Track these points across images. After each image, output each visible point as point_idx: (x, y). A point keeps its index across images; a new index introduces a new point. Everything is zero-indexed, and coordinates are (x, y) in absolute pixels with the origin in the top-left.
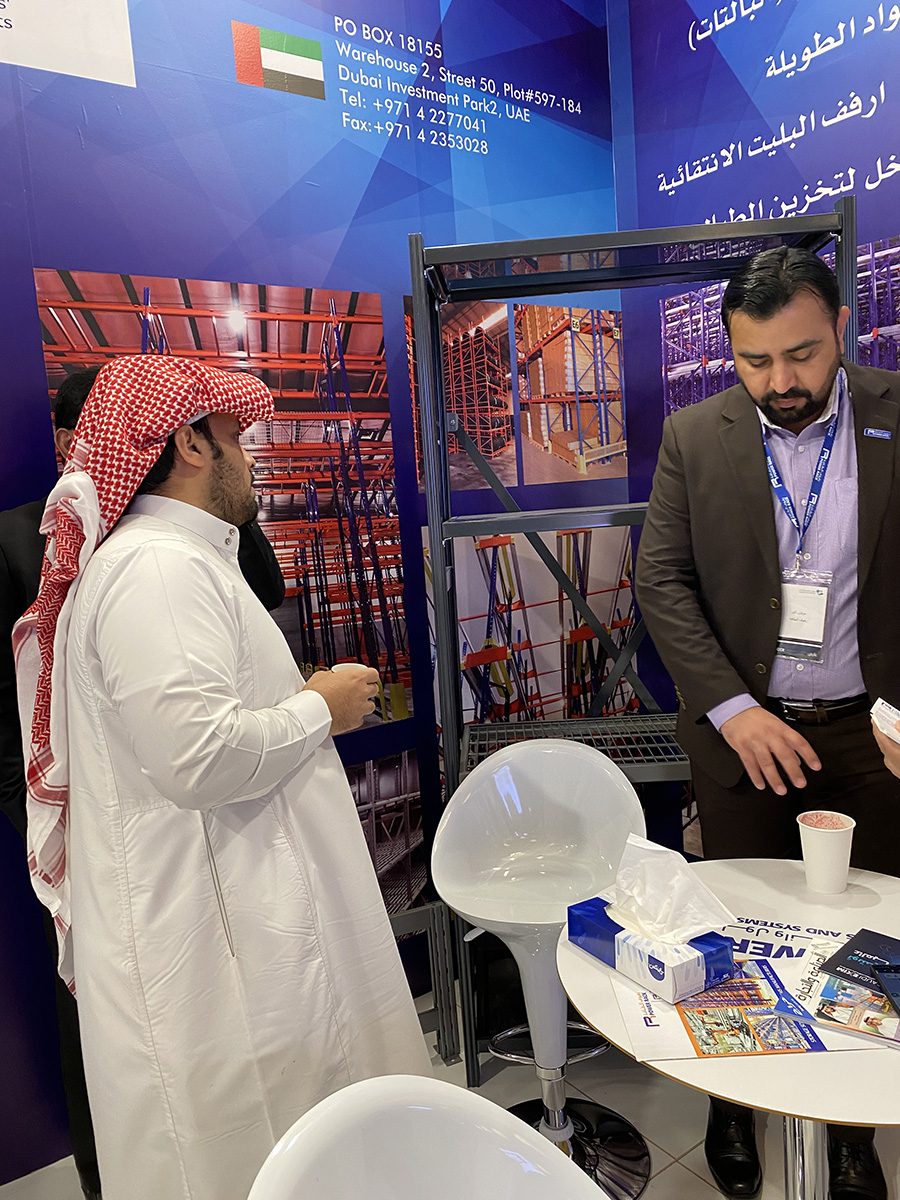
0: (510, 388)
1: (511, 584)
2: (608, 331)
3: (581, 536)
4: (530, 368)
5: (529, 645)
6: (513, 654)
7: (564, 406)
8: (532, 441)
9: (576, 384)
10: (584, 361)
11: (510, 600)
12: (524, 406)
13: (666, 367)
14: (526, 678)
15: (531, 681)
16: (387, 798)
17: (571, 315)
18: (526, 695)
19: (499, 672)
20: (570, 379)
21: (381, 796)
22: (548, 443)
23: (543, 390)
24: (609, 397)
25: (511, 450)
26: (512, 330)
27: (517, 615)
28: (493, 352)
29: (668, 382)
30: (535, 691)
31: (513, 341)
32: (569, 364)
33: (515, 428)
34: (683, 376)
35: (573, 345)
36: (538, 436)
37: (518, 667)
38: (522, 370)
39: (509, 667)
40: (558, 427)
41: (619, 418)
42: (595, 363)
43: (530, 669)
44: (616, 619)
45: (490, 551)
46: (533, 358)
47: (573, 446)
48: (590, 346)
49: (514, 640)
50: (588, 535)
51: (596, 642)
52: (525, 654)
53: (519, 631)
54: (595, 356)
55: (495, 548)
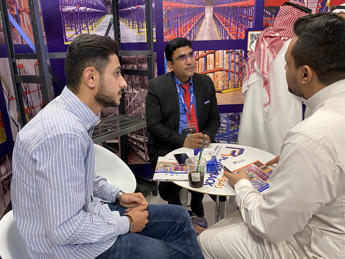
5: (33, 107)
11: (26, 90)
12: (19, 12)
13: (61, 7)
16: (4, 175)
21: (2, 175)
22: (27, 28)
29: (63, 12)
34: (69, 11)
36: (24, 25)
53: (30, 102)
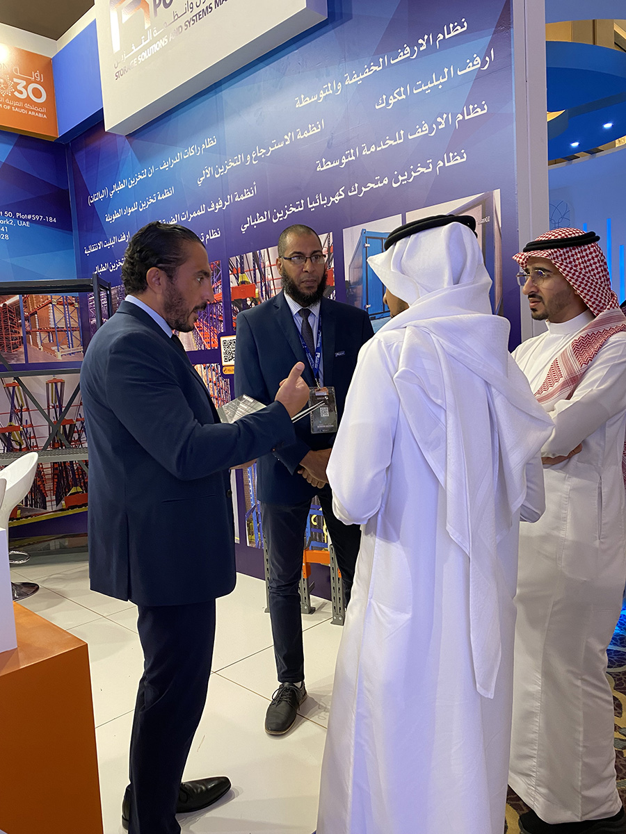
0: (21, 326)
1: (22, 401)
2: (72, 304)
3: (59, 384)
4: (31, 318)
5: (32, 426)
6: (23, 429)
7: (49, 333)
8: (32, 346)
9: (55, 324)
10: (59, 316)
11: (22, 408)
12: (28, 333)
14: (30, 439)
15: (33, 440)
17: (52, 298)
18: (30, 445)
19: (16, 435)
20: (52, 322)
22: (41, 347)
23: (38, 327)
24: (74, 329)
25: (22, 349)
26: (22, 304)
27: (25, 415)
28: (12, 312)
30: (35, 444)
31: (22, 308)
32: (52, 317)
33: (23, 341)
35: (53, 310)
36: (35, 344)
37: (26, 434)
38: (27, 319)
39: (21, 434)
40: (46, 341)
41: (79, 338)
42: (65, 317)
43: (32, 435)
44: (79, 417)
45: (11, 389)
46: (33, 314)
47: (54, 348)
48: (63, 310)
49: (24, 423)
50: (63, 384)
51: (67, 427)
52: (30, 430)
53: (27, 420)
54: (65, 313)
55: (14, 387)
